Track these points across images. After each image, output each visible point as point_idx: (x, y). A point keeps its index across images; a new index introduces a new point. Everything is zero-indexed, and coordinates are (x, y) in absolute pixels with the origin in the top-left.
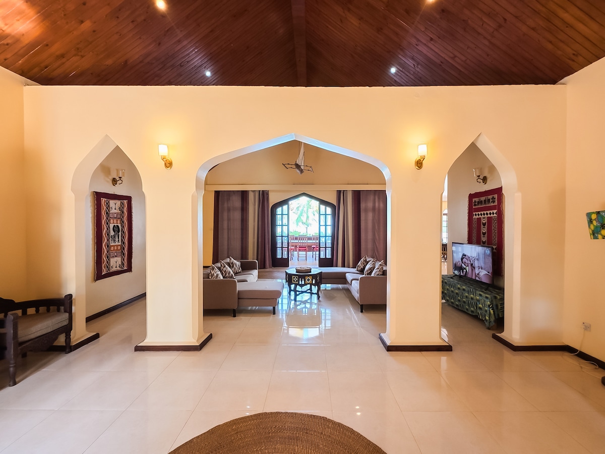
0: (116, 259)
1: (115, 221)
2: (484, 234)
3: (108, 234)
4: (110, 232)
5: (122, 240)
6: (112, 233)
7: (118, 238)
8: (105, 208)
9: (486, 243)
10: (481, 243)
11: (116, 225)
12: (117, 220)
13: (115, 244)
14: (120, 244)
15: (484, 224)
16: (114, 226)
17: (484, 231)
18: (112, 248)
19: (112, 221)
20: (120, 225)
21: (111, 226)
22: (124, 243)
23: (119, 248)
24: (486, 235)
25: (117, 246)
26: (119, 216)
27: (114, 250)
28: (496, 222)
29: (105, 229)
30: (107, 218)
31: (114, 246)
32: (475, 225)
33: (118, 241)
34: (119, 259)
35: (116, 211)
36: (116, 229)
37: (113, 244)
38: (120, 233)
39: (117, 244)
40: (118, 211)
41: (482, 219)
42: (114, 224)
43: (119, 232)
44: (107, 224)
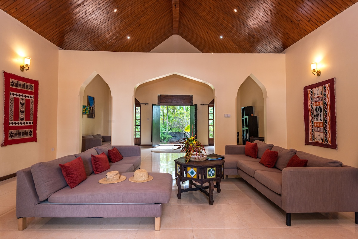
0: (318, 133)
1: (317, 104)
2: (22, 112)
3: (312, 114)
4: (313, 112)
5: (324, 119)
6: (315, 113)
7: (321, 117)
8: (310, 95)
9: (24, 119)
10: (19, 119)
11: (318, 106)
12: (319, 103)
13: (318, 121)
14: (322, 121)
15: (23, 104)
16: (317, 107)
17: (21, 110)
18: (315, 124)
19: (315, 104)
20: (322, 106)
21: (314, 108)
22: (326, 121)
23: (321, 125)
24: (24, 113)
25: (320, 123)
26: (321, 99)
27: (317, 126)
28: (33, 104)
29: (310, 110)
30: (311, 103)
31: (317, 123)
32: (12, 104)
33: (321, 119)
34: (322, 135)
35: (318, 95)
36: (319, 110)
37: (316, 121)
38: (322, 113)
39: (319, 121)
40: (320, 95)
41: (20, 99)
42: (316, 106)
43: (321, 111)
44: (312, 106)
